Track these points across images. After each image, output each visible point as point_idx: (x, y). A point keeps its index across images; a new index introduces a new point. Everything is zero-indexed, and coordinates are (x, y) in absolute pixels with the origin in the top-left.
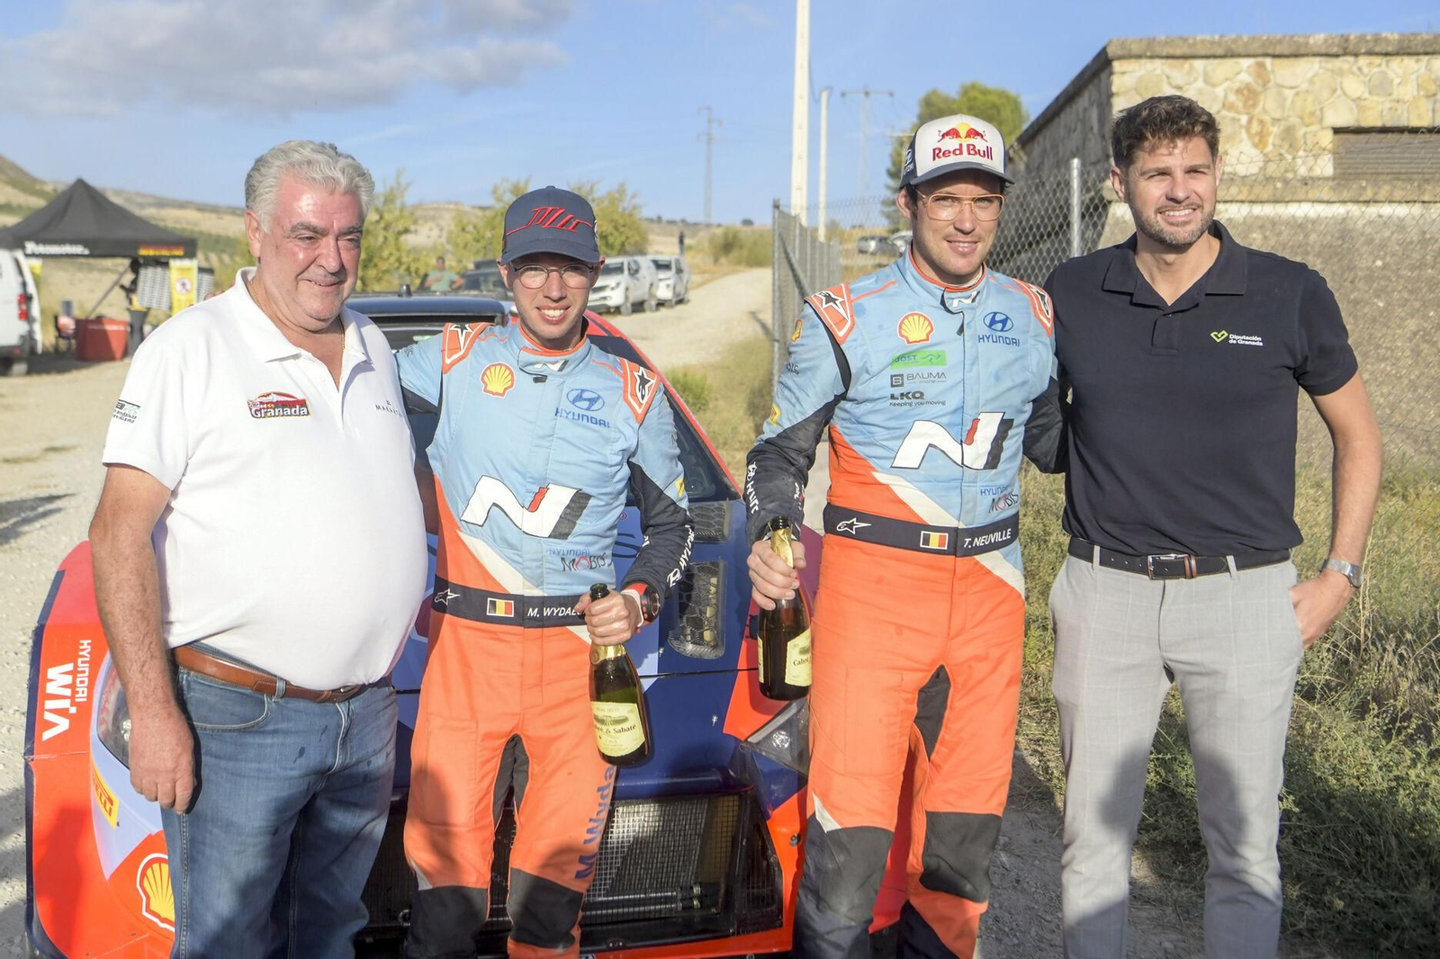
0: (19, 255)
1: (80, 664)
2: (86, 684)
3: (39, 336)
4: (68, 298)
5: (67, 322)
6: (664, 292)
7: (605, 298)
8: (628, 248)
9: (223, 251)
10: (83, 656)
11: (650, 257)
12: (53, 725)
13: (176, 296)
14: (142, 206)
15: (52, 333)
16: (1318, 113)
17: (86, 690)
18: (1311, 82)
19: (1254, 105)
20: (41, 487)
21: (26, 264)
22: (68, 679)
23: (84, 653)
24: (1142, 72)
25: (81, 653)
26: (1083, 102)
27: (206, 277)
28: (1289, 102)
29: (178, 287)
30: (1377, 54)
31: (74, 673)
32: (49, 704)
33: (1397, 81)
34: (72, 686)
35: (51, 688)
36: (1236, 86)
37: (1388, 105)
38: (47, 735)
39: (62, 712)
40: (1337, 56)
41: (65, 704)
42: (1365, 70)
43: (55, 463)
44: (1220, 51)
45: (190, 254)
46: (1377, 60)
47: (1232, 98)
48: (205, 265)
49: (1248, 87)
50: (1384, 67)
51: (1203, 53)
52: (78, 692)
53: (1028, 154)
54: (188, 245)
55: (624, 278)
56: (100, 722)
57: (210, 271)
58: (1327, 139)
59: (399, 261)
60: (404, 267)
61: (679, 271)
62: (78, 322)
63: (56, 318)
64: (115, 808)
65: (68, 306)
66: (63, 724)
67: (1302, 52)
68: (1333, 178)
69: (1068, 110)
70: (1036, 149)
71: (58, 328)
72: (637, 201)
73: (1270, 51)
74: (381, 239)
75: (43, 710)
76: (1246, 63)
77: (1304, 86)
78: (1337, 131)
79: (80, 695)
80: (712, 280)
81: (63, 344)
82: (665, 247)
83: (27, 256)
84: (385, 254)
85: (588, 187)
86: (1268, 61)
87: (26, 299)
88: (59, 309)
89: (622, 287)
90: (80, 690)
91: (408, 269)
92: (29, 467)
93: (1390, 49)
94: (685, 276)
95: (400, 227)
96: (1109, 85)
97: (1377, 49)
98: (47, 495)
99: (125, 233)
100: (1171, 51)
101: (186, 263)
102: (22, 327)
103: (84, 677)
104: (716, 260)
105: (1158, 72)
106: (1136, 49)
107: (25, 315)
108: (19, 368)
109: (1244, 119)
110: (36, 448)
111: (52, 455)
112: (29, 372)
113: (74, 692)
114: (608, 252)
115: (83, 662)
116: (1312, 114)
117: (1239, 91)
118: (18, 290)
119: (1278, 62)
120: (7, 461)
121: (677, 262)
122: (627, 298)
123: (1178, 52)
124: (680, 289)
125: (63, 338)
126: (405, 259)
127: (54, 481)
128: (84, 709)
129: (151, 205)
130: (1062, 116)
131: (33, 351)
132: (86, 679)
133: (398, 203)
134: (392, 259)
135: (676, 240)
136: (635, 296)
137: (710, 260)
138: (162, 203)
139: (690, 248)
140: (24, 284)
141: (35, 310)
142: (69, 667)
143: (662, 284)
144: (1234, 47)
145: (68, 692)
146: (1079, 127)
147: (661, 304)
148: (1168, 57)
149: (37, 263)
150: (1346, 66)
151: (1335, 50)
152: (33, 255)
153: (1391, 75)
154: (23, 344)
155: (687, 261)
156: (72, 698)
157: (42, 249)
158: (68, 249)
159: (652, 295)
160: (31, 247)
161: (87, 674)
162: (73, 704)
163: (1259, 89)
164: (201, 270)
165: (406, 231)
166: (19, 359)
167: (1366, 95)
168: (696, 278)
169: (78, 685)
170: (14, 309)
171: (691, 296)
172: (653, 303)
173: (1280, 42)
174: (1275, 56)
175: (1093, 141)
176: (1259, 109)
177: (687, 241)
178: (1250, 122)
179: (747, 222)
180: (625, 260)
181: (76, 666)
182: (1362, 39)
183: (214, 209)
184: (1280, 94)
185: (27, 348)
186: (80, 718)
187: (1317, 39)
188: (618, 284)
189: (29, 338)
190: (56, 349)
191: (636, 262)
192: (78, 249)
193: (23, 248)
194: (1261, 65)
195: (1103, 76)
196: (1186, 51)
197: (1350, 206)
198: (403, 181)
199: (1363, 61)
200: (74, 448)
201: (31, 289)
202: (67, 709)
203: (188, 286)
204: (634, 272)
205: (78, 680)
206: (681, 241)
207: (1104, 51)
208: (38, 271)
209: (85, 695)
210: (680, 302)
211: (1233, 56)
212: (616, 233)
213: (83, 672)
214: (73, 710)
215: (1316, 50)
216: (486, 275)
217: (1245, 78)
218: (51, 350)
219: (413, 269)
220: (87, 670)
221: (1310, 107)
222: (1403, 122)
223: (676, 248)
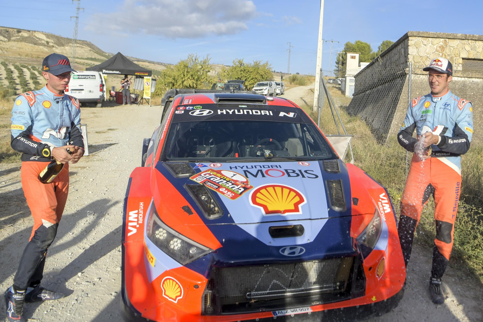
0: (101, 73)
1: (140, 211)
2: (142, 217)
3: (105, 96)
4: (114, 85)
5: (113, 93)
6: (278, 91)
7: (262, 92)
8: (268, 79)
9: (155, 74)
10: (141, 208)
11: (275, 82)
12: (131, 231)
13: (145, 86)
14: (133, 61)
15: (109, 95)
16: (459, 54)
17: (142, 219)
18: (457, 46)
19: (443, 51)
20: (108, 141)
21: (102, 75)
22: (136, 216)
23: (141, 207)
24: (416, 40)
25: (140, 207)
26: (399, 47)
27: (154, 82)
28: (452, 51)
29: (146, 84)
30: (473, 40)
31: (138, 213)
32: (130, 224)
33: (478, 47)
34: (137, 218)
35: (130, 219)
36: (439, 45)
37: (475, 53)
38: (129, 234)
39: (134, 227)
40: (464, 40)
41: (135, 224)
42: (470, 44)
43: (111, 133)
44: (436, 36)
45: (150, 75)
46: (473, 41)
47: (438, 48)
48: (154, 78)
49: (442, 46)
50: (475, 43)
51: (432, 36)
52: (139, 220)
53: (383, 60)
54: (149, 73)
55: (268, 87)
56: (148, 230)
57: (155, 80)
58: (461, 61)
59: (206, 79)
60: (208, 81)
61: (282, 86)
62: (116, 93)
63: (110, 91)
64: (154, 261)
65: (113, 88)
66: (134, 231)
67: (456, 38)
68: (462, 71)
69: (395, 49)
70: (385, 59)
71: (110, 94)
72: (270, 67)
73: (448, 37)
74: (202, 73)
75: (128, 226)
76: (442, 40)
77: (456, 47)
78: (463, 59)
79: (140, 221)
80: (290, 88)
81: (112, 99)
82: (278, 79)
83: (103, 73)
84: (203, 77)
85: (259, 62)
86: (447, 40)
87: (102, 85)
88: (111, 89)
89: (267, 90)
90: (140, 219)
91: (209, 82)
92: (104, 134)
93: (476, 39)
94: (283, 87)
95: (207, 70)
96: (408, 43)
97: (473, 39)
98: (109, 143)
99: (131, 68)
100: (424, 35)
101: (149, 78)
102: (101, 93)
103: (141, 215)
104: (291, 83)
105: (420, 40)
106: (415, 34)
107: (102, 90)
108: (99, 105)
109: (441, 54)
110: (105, 129)
111: (110, 131)
112: (102, 107)
113: (138, 220)
114: (263, 79)
115: (141, 210)
116: (457, 54)
117: (440, 47)
118: (100, 83)
119: (449, 40)
120: (97, 132)
121: (282, 83)
122: (268, 92)
123: (426, 36)
124: (282, 90)
125: (112, 97)
126: (208, 79)
127: (111, 139)
128: (142, 226)
129: (136, 61)
130: (393, 50)
131: (103, 100)
132: (142, 216)
133: (207, 63)
134: (205, 79)
135: (281, 77)
136: (271, 92)
137: (289, 83)
138: (138, 61)
139: (284, 80)
140: (102, 81)
141: (105, 89)
142: (136, 211)
143: (278, 89)
144: (439, 35)
145: (136, 220)
146: (398, 53)
147: (277, 94)
148: (423, 37)
149: (106, 75)
150: (466, 42)
151: (463, 38)
152: (105, 73)
153: (476, 45)
154: (101, 98)
155: (284, 83)
156: (138, 222)
157: (107, 72)
158: (115, 72)
159: (275, 92)
160: (104, 71)
161: (142, 214)
162: (138, 224)
163: (445, 47)
164: (153, 79)
165: (209, 71)
166: (100, 103)
167: (470, 50)
168: (286, 88)
169: (139, 217)
170: (99, 88)
171: (285, 92)
172: (275, 94)
173: (450, 35)
174: (449, 39)
175: (402, 57)
176: (445, 52)
177: (283, 78)
178: (442, 55)
179: (298, 74)
180: (268, 82)
181: (139, 211)
182: (470, 36)
183: (153, 63)
184: (450, 48)
185: (102, 99)
186: (140, 229)
187: (459, 35)
188: (266, 89)
189: (103, 96)
190: (110, 100)
191: (271, 83)
192: (118, 72)
193: (102, 71)
194: (446, 41)
195: (406, 41)
196: (428, 36)
197: (466, 79)
198: (209, 58)
199: (470, 41)
200: (116, 129)
201: (104, 83)
202: (136, 226)
203: (149, 84)
204: (270, 86)
205: (139, 216)
206: (282, 78)
207: (407, 33)
208: (106, 78)
209: (142, 221)
210: (282, 94)
211: (438, 38)
212: (265, 75)
213: (141, 213)
214: (138, 226)
215: (459, 38)
216: (231, 84)
217: (441, 43)
218: (108, 100)
219: (210, 82)
220: (142, 212)
221: (457, 52)
222: (479, 58)
223: (281, 80)
